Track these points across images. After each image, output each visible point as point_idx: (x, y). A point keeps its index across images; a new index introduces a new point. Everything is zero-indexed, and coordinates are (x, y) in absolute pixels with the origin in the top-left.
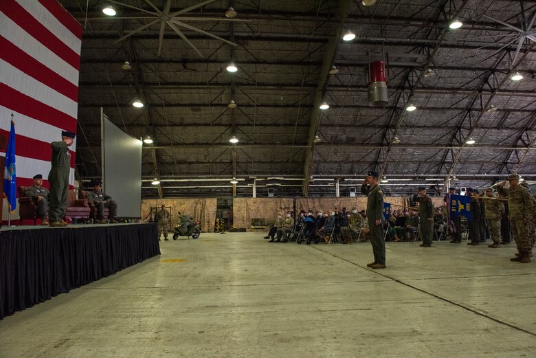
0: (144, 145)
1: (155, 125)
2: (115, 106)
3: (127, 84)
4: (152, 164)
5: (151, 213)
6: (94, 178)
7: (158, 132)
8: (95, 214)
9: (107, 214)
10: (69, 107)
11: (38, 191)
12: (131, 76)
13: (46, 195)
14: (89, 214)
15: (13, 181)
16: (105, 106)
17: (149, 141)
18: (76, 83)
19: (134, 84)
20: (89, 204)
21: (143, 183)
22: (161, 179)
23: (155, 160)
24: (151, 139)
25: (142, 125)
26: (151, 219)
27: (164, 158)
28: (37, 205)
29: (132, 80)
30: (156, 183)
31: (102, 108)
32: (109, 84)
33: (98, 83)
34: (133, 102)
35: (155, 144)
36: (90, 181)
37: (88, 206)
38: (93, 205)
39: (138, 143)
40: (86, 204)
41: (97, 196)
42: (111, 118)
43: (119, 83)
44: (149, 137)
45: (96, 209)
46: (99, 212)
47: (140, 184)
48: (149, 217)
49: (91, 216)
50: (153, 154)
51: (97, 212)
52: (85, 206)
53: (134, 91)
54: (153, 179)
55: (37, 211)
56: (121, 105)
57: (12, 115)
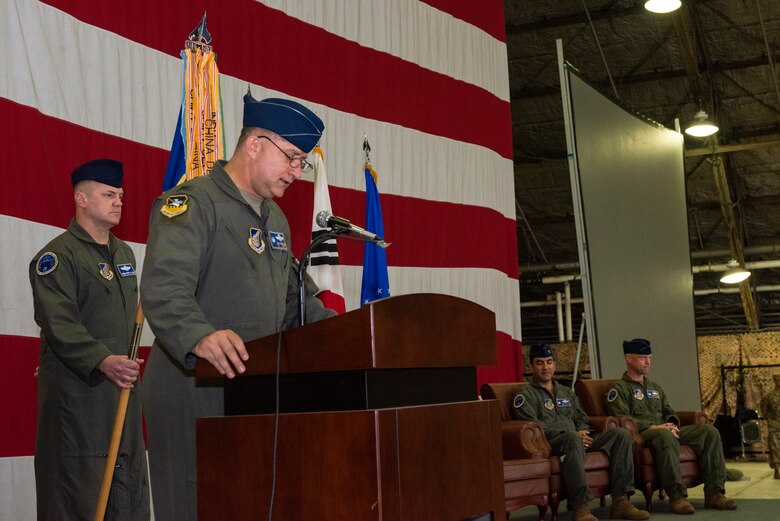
0: (690, 142)
1: (718, 67)
4: (715, 206)
5: (721, 387)
7: (730, 90)
17: (704, 130)
21: (696, 276)
22: (749, 259)
23: (724, 194)
24: (709, 120)
25: (670, 75)
26: (725, 405)
27: (754, 181)
30: (736, 277)
35: (723, 138)
39: (668, 140)
44: (702, 114)
47: (688, 283)
48: (718, 401)
50: (719, 173)
54: (723, 260)
57: (366, 146)
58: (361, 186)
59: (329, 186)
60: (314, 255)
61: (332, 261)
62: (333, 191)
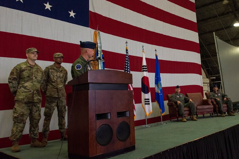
2: (223, 29)
3: (228, 13)
6: (217, 75)
8: (217, 109)
9: (226, 108)
10: (193, 36)
11: (178, 97)
12: (229, 7)
13: (183, 99)
14: (212, 110)
15: (161, 93)
16: (216, 31)
18: (195, 20)
19: (232, 12)
20: (212, 102)
28: (177, 107)
29: (231, 10)
31: (214, 33)
32: (216, 16)
33: (210, 18)
34: (234, 23)
36: (215, 78)
37: (211, 104)
38: (215, 103)
40: (210, 103)
41: (216, 95)
42: (221, 38)
43: (223, 14)
45: (217, 106)
46: (220, 108)
49: (215, 111)
51: (218, 108)
52: (209, 104)
53: (233, 16)
55: (178, 111)
56: (226, 28)
57: (156, 50)
58: (155, 58)
59: (146, 58)
60: (142, 70)
61: (146, 71)
62: (146, 59)
